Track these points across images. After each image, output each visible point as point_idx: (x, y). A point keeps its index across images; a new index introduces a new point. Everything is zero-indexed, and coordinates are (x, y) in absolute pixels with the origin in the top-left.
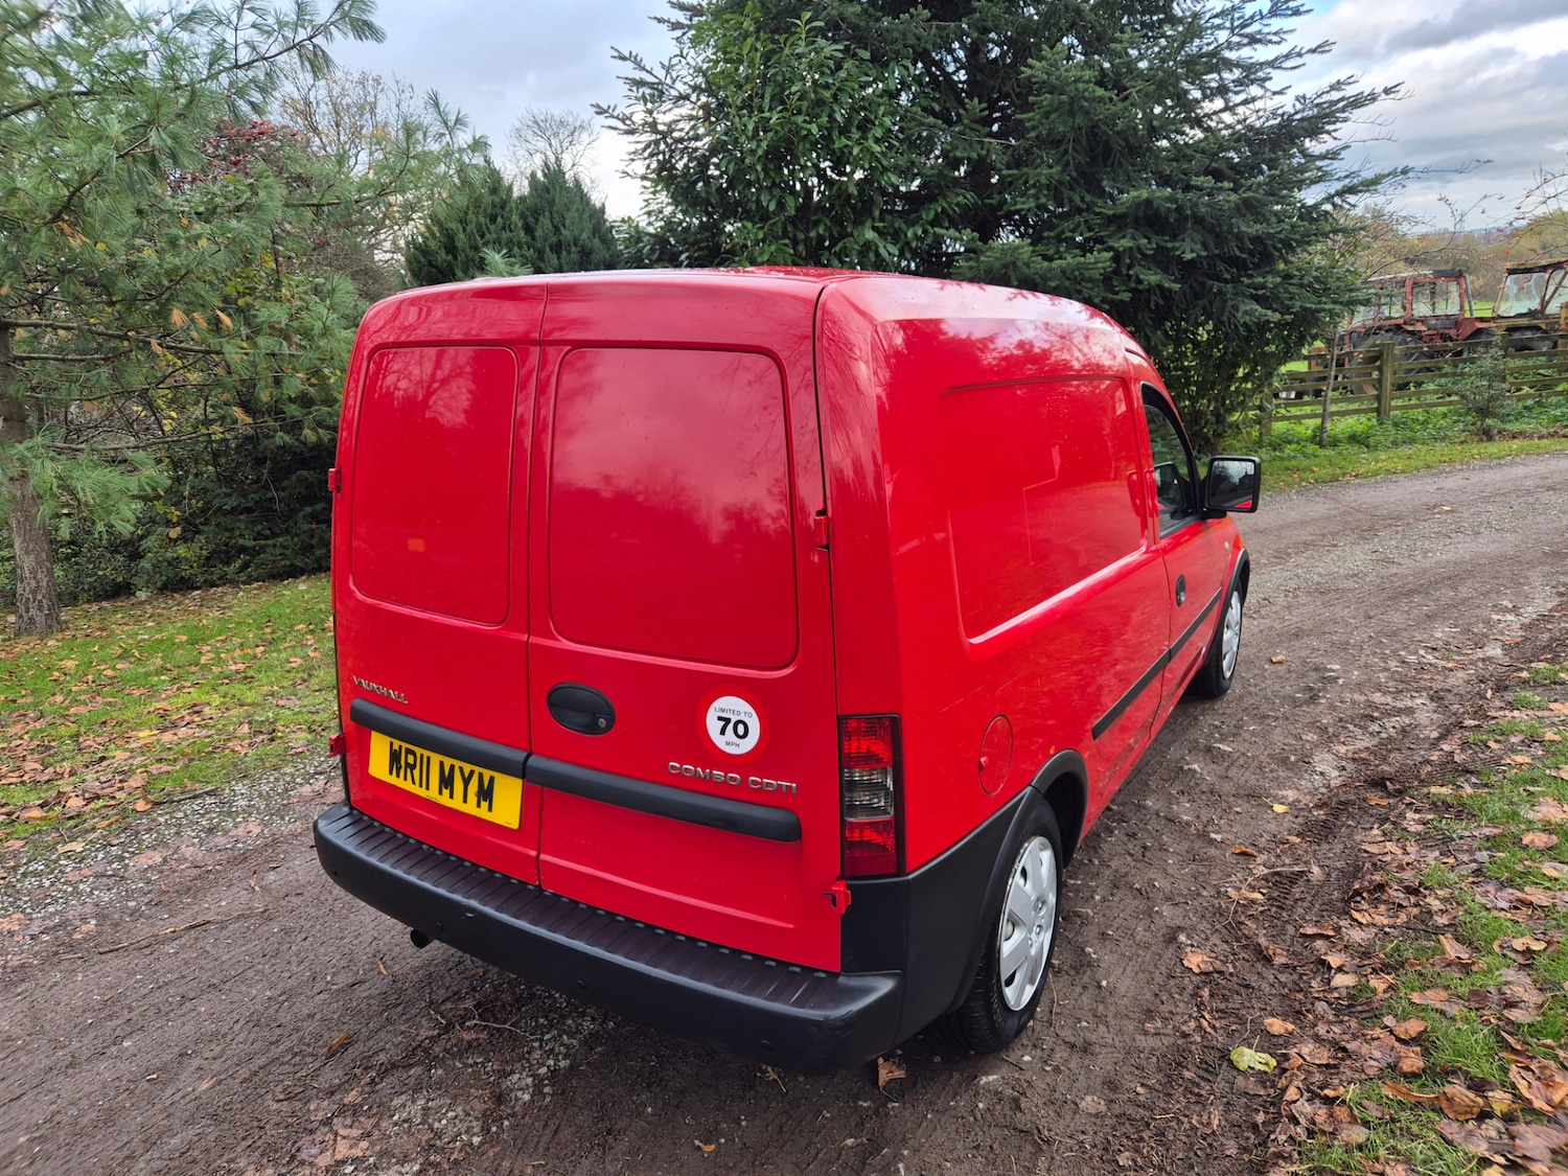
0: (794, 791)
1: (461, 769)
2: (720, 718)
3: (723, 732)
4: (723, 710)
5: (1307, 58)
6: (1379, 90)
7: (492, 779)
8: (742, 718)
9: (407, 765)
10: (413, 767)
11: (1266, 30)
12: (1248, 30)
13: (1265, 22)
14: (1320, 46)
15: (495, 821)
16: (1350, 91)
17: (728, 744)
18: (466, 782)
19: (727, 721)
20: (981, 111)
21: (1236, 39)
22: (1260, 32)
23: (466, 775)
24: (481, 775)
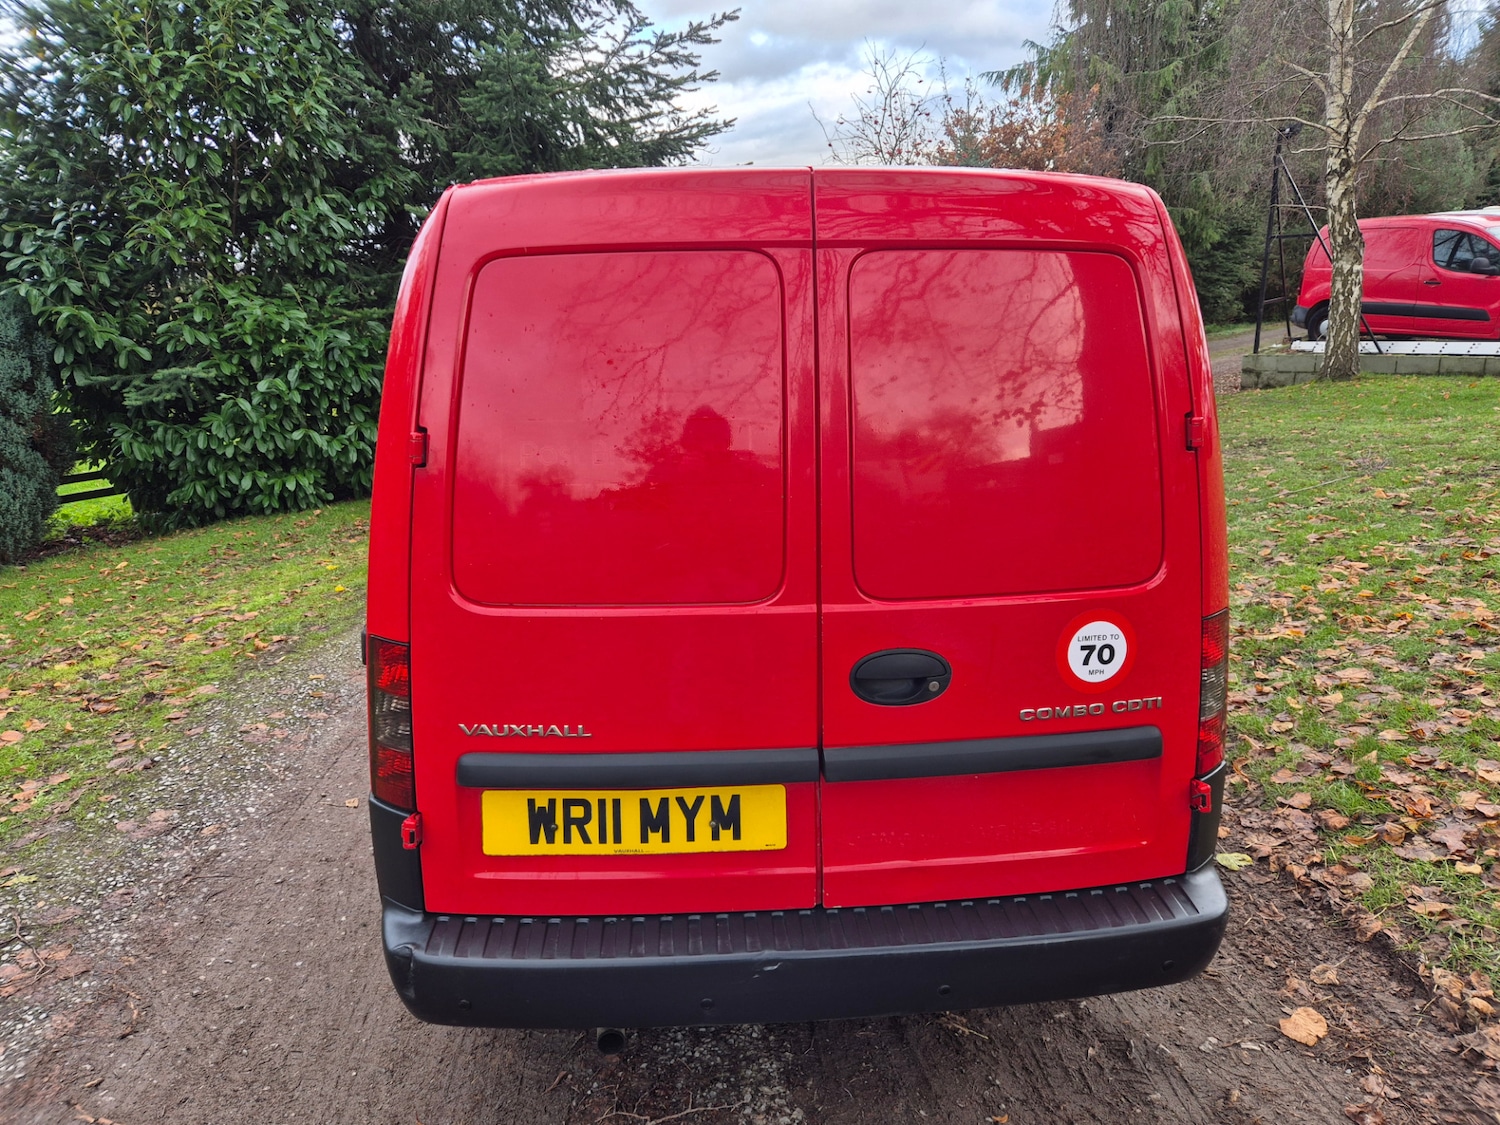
0: (1159, 704)
1: (681, 801)
2: (1083, 648)
3: (1086, 662)
4: (1086, 638)
5: (699, 83)
6: (720, 122)
7: (735, 800)
8: (1108, 641)
9: (569, 821)
10: (581, 823)
11: (681, 52)
12: (666, 50)
13: (683, 45)
14: (709, 75)
15: (747, 849)
16: (711, 119)
17: (1091, 673)
18: (690, 815)
19: (1091, 648)
20: (425, 87)
21: (656, 56)
22: (676, 53)
23: (690, 805)
24: (716, 800)
